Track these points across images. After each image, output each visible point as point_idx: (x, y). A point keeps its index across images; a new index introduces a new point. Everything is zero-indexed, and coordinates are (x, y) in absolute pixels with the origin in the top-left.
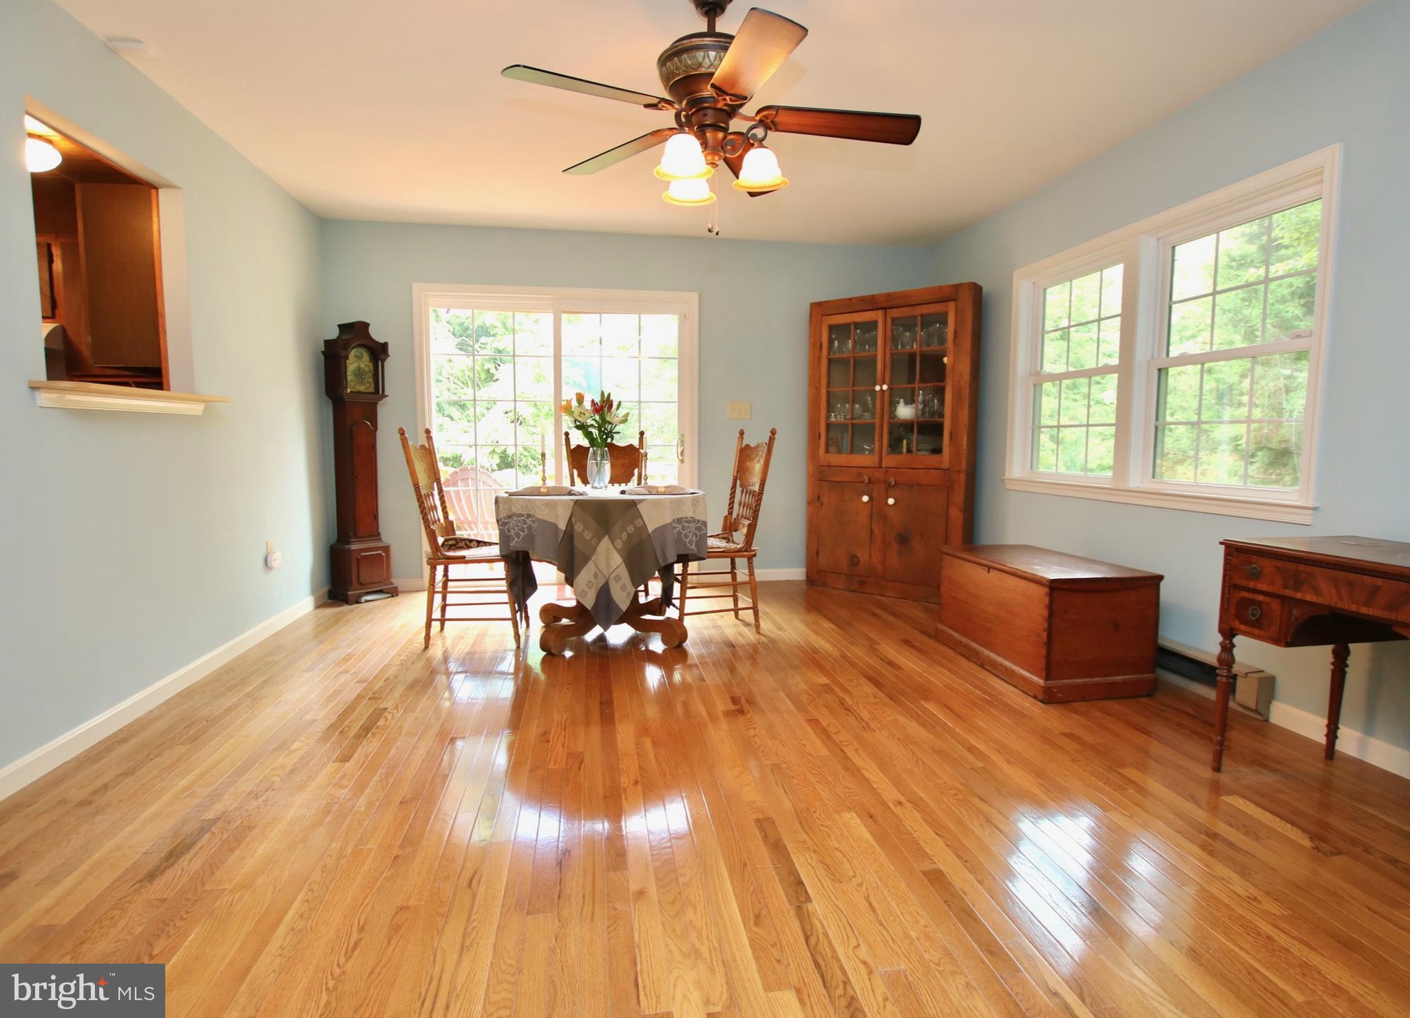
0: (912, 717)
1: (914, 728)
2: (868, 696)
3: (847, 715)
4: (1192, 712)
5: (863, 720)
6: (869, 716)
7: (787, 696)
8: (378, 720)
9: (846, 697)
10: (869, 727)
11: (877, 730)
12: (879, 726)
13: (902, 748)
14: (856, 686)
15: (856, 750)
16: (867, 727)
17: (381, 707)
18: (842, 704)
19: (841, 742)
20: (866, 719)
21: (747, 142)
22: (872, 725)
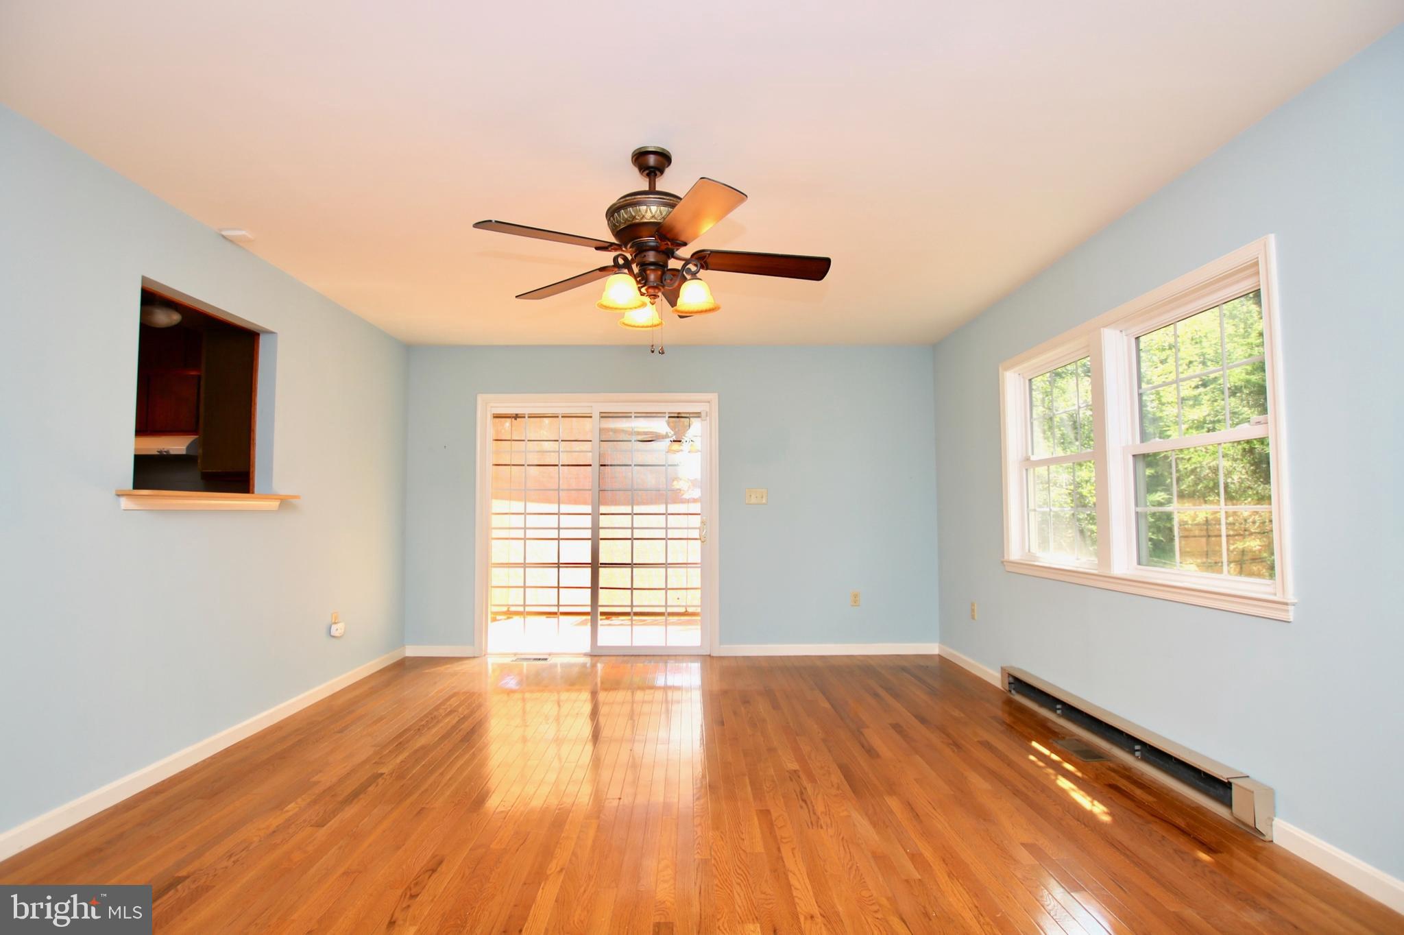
0: (866, 814)
1: (863, 826)
2: (833, 786)
3: (801, 807)
4: (1182, 824)
5: (815, 814)
6: (823, 810)
7: (750, 782)
8: (370, 786)
9: (809, 787)
10: (818, 822)
11: (825, 827)
12: (829, 822)
13: (842, 848)
14: (824, 775)
15: (793, 849)
16: (816, 824)
17: (379, 772)
18: (802, 793)
19: (782, 838)
20: (819, 814)
21: (680, 276)
22: (822, 822)
